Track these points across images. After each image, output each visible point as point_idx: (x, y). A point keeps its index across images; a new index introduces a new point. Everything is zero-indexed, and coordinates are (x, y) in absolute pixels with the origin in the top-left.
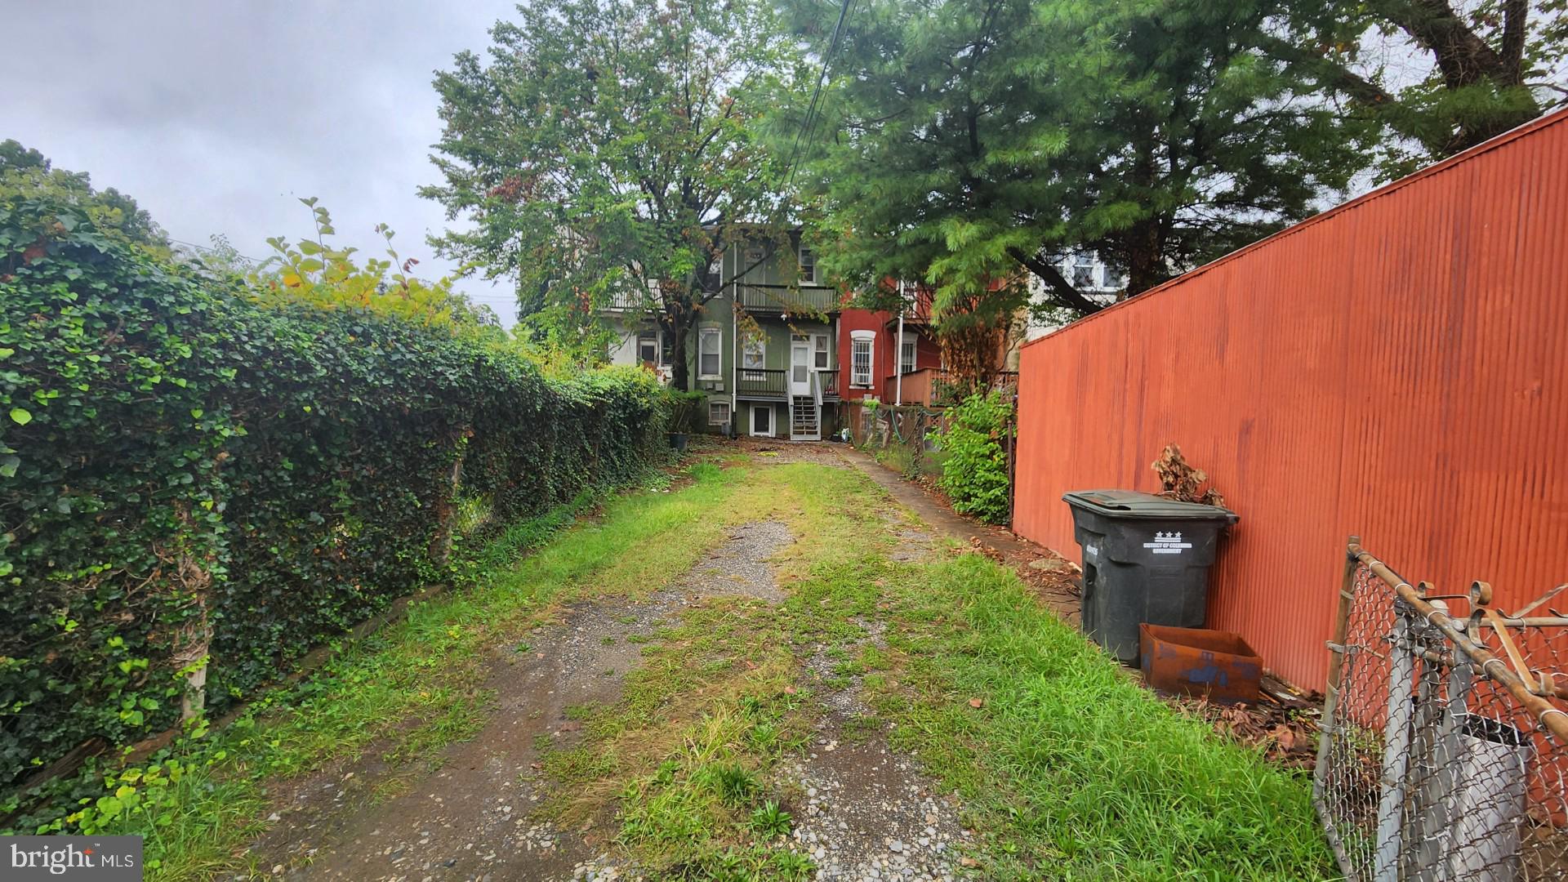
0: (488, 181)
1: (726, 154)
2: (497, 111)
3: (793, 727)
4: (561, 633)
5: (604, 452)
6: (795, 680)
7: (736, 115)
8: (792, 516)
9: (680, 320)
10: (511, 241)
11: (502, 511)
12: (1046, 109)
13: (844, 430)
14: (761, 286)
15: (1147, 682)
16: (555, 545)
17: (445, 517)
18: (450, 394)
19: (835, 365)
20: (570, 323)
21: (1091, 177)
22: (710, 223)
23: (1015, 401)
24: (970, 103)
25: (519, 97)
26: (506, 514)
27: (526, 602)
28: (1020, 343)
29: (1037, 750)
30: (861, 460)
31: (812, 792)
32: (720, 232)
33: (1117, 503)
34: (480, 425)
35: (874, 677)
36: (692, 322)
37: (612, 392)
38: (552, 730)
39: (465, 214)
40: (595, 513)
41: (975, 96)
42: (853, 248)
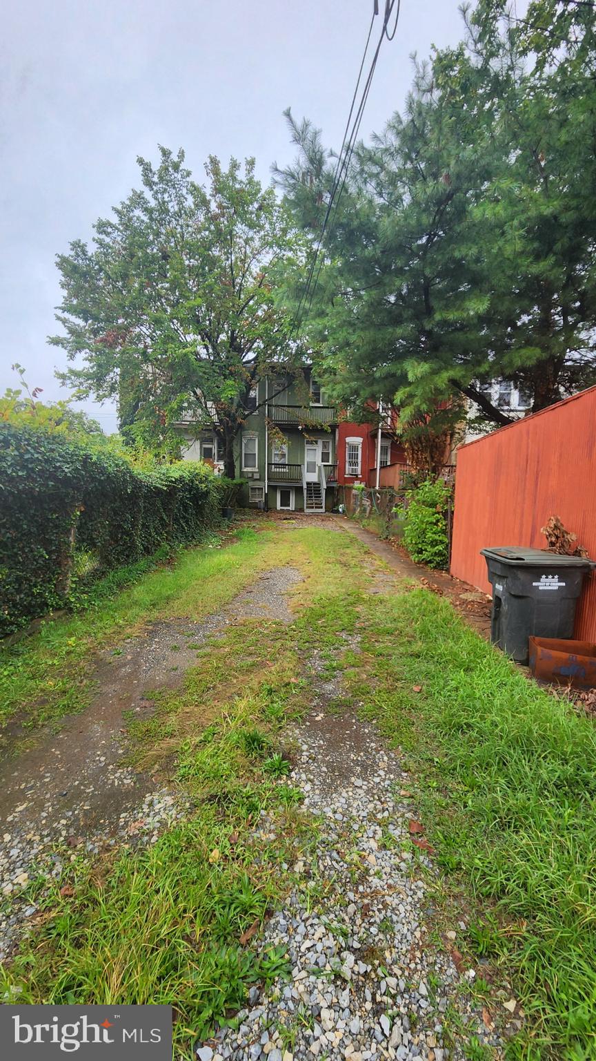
0: (95, 332)
1: (260, 313)
2: (101, 283)
3: (295, 705)
4: (143, 643)
5: (176, 520)
6: (298, 674)
7: (266, 285)
8: (303, 564)
9: (229, 430)
10: (112, 375)
11: (106, 560)
12: (477, 281)
13: (341, 506)
14: (284, 406)
15: (532, 675)
16: (140, 583)
17: (66, 565)
18: (66, 481)
19: (335, 460)
20: (153, 432)
21: (509, 329)
22: (248, 362)
23: (454, 485)
24: (425, 278)
25: (116, 273)
26: (109, 563)
27: (121, 622)
28: (459, 445)
29: (455, 720)
30: (352, 526)
31: (305, 747)
32: (255, 369)
33: (516, 555)
34: (89, 503)
35: (351, 672)
36: (237, 431)
37: (181, 479)
38: (135, 707)
39: (81, 355)
40: (170, 562)
41: (428, 272)
42: (346, 380)
